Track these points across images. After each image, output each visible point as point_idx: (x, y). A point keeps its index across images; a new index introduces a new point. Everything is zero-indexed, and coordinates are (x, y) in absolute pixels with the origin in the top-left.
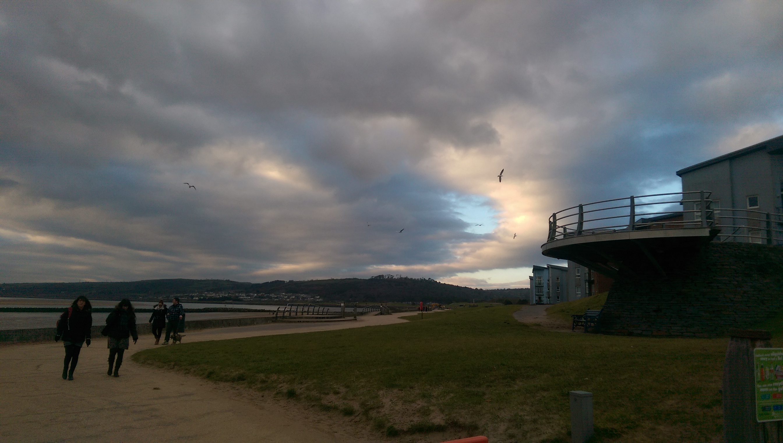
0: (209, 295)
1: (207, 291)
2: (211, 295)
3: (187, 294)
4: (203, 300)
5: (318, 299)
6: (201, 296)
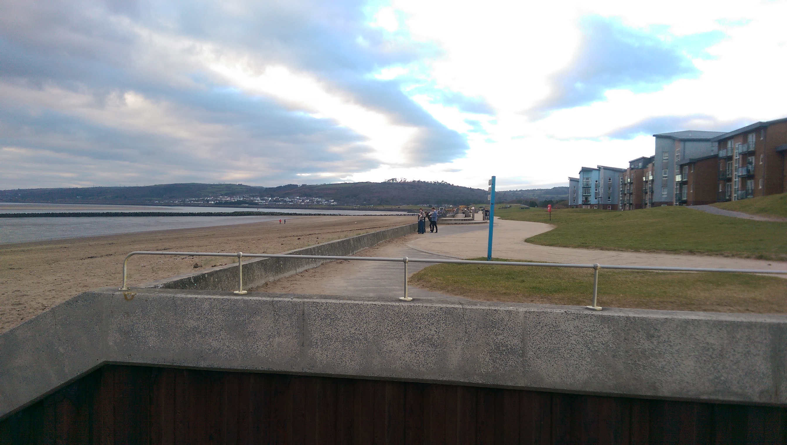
0: (224, 199)
1: (222, 195)
2: (225, 199)
3: (203, 198)
4: (219, 204)
5: (333, 202)
6: (216, 200)
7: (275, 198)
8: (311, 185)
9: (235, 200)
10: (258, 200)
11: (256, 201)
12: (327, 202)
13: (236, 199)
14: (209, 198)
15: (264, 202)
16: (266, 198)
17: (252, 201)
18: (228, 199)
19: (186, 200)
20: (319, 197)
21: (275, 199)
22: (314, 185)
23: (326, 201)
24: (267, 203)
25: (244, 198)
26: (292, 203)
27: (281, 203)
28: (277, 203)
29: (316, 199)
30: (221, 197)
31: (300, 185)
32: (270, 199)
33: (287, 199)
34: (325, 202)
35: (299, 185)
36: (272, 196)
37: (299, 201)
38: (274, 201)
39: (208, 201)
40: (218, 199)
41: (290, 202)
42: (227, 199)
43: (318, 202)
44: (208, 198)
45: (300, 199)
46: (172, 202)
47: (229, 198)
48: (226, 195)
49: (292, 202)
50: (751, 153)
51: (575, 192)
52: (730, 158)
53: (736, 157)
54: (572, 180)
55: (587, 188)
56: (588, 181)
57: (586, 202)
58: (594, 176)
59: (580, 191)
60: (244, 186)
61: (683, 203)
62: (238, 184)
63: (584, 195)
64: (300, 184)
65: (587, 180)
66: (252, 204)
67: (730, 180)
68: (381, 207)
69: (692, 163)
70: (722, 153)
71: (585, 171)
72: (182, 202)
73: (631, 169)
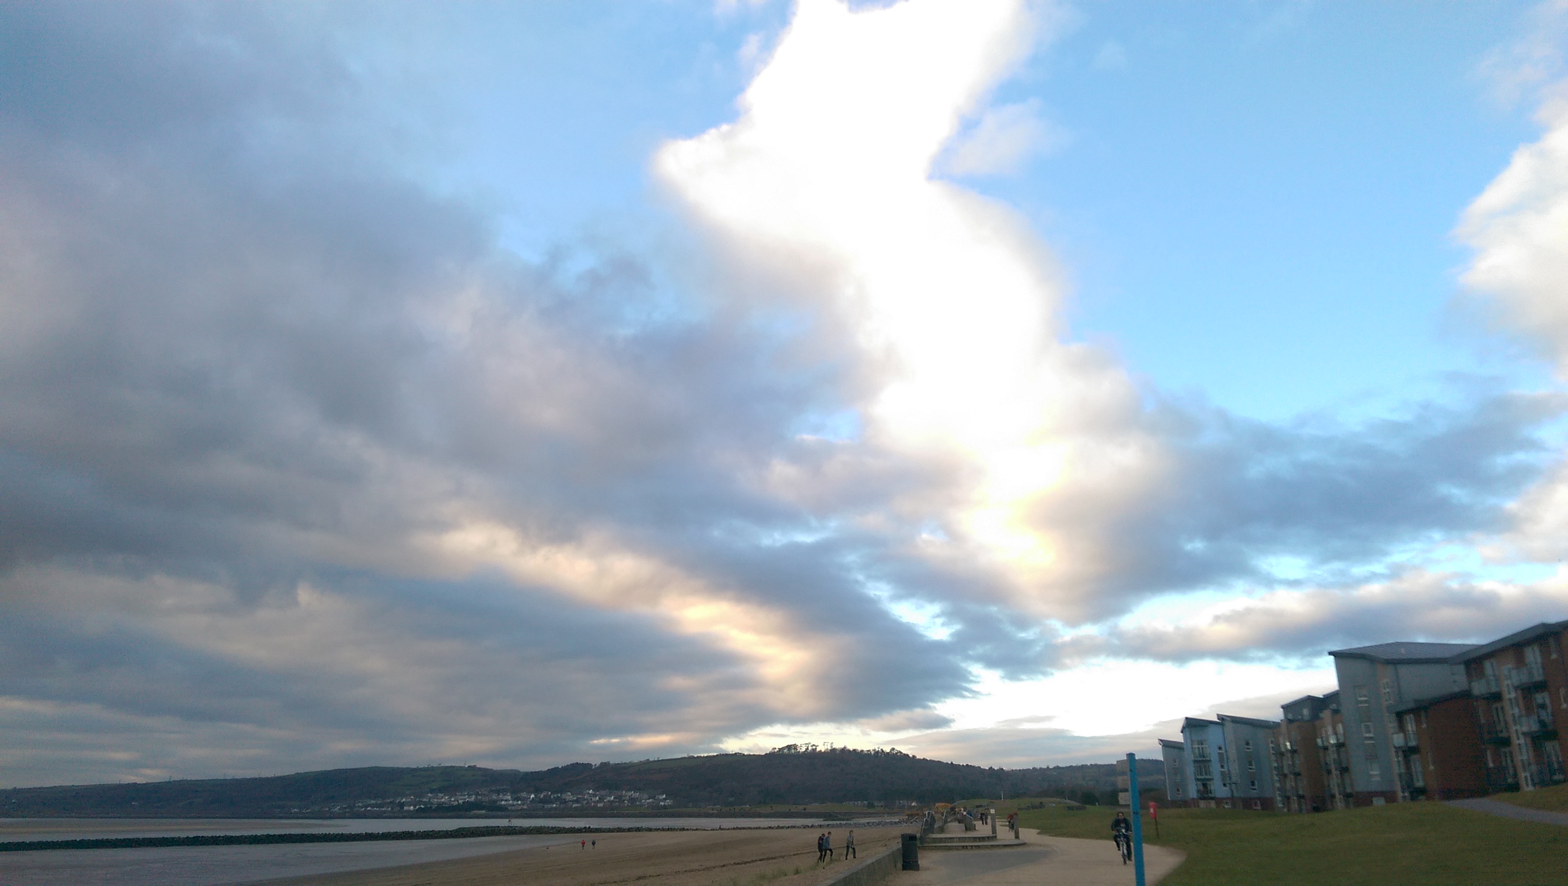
0: (436, 800)
1: (432, 791)
2: (439, 801)
3: (391, 800)
4: (426, 812)
5: (664, 800)
6: (420, 802)
7: (545, 793)
8: (620, 764)
9: (458, 801)
10: (506, 799)
11: (503, 803)
12: (651, 800)
13: (461, 799)
14: (404, 800)
15: (520, 805)
16: (524, 795)
17: (495, 801)
18: (445, 799)
19: (357, 805)
20: (636, 789)
21: (542, 796)
22: (625, 763)
23: (649, 799)
24: (525, 807)
25: (478, 797)
26: (578, 805)
27: (554, 805)
28: (546, 806)
29: (630, 794)
30: (429, 795)
31: (596, 765)
32: (533, 796)
33: (569, 796)
34: (648, 801)
35: (594, 764)
36: (537, 791)
37: (593, 799)
38: (541, 801)
39: (402, 805)
40: (425, 800)
41: (573, 801)
42: (443, 800)
43: (632, 800)
44: (402, 799)
45: (595, 795)
46: (328, 809)
47: (447, 797)
48: (442, 790)
49: (577, 801)
50: (1540, 687)
51: (1178, 771)
52: (1497, 697)
53: (1509, 695)
54: (1166, 745)
55: (1202, 762)
56: (1202, 748)
57: (1205, 793)
58: (1214, 738)
59: (1190, 770)
60: (480, 769)
61: (1417, 793)
62: (467, 766)
63: (1199, 777)
64: (596, 761)
65: (1200, 746)
66: (495, 810)
67: (1506, 742)
68: (767, 809)
69: (1421, 709)
70: (1479, 688)
71: (1192, 725)
72: (347, 810)
73: (1290, 721)
